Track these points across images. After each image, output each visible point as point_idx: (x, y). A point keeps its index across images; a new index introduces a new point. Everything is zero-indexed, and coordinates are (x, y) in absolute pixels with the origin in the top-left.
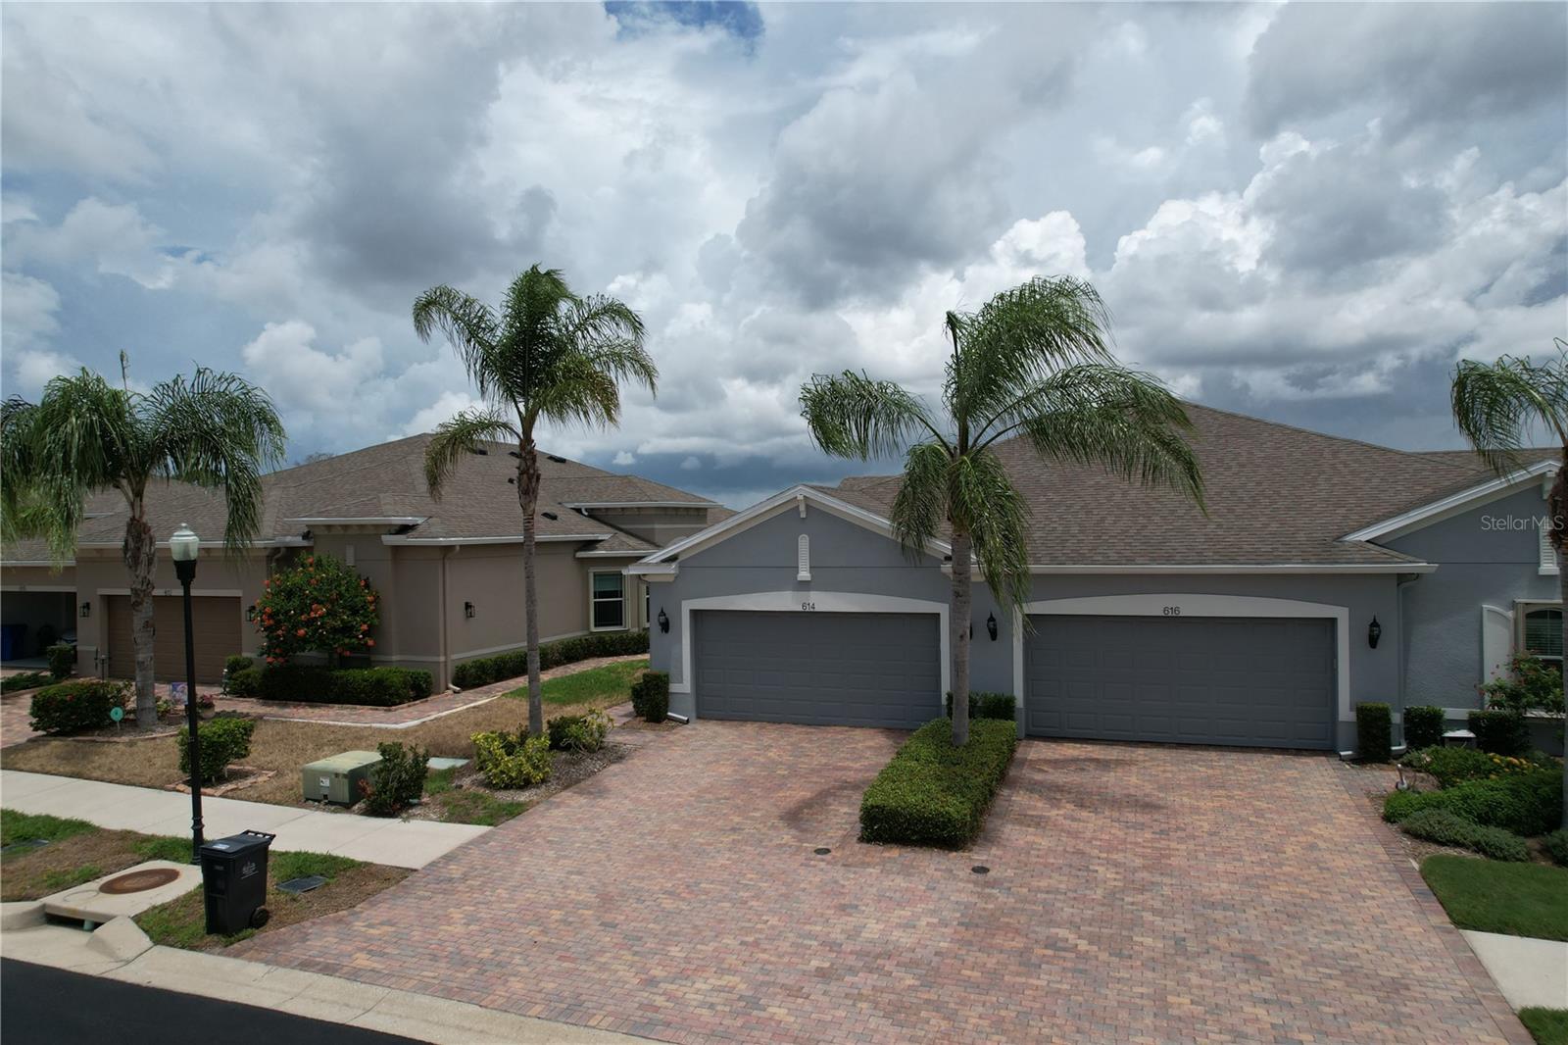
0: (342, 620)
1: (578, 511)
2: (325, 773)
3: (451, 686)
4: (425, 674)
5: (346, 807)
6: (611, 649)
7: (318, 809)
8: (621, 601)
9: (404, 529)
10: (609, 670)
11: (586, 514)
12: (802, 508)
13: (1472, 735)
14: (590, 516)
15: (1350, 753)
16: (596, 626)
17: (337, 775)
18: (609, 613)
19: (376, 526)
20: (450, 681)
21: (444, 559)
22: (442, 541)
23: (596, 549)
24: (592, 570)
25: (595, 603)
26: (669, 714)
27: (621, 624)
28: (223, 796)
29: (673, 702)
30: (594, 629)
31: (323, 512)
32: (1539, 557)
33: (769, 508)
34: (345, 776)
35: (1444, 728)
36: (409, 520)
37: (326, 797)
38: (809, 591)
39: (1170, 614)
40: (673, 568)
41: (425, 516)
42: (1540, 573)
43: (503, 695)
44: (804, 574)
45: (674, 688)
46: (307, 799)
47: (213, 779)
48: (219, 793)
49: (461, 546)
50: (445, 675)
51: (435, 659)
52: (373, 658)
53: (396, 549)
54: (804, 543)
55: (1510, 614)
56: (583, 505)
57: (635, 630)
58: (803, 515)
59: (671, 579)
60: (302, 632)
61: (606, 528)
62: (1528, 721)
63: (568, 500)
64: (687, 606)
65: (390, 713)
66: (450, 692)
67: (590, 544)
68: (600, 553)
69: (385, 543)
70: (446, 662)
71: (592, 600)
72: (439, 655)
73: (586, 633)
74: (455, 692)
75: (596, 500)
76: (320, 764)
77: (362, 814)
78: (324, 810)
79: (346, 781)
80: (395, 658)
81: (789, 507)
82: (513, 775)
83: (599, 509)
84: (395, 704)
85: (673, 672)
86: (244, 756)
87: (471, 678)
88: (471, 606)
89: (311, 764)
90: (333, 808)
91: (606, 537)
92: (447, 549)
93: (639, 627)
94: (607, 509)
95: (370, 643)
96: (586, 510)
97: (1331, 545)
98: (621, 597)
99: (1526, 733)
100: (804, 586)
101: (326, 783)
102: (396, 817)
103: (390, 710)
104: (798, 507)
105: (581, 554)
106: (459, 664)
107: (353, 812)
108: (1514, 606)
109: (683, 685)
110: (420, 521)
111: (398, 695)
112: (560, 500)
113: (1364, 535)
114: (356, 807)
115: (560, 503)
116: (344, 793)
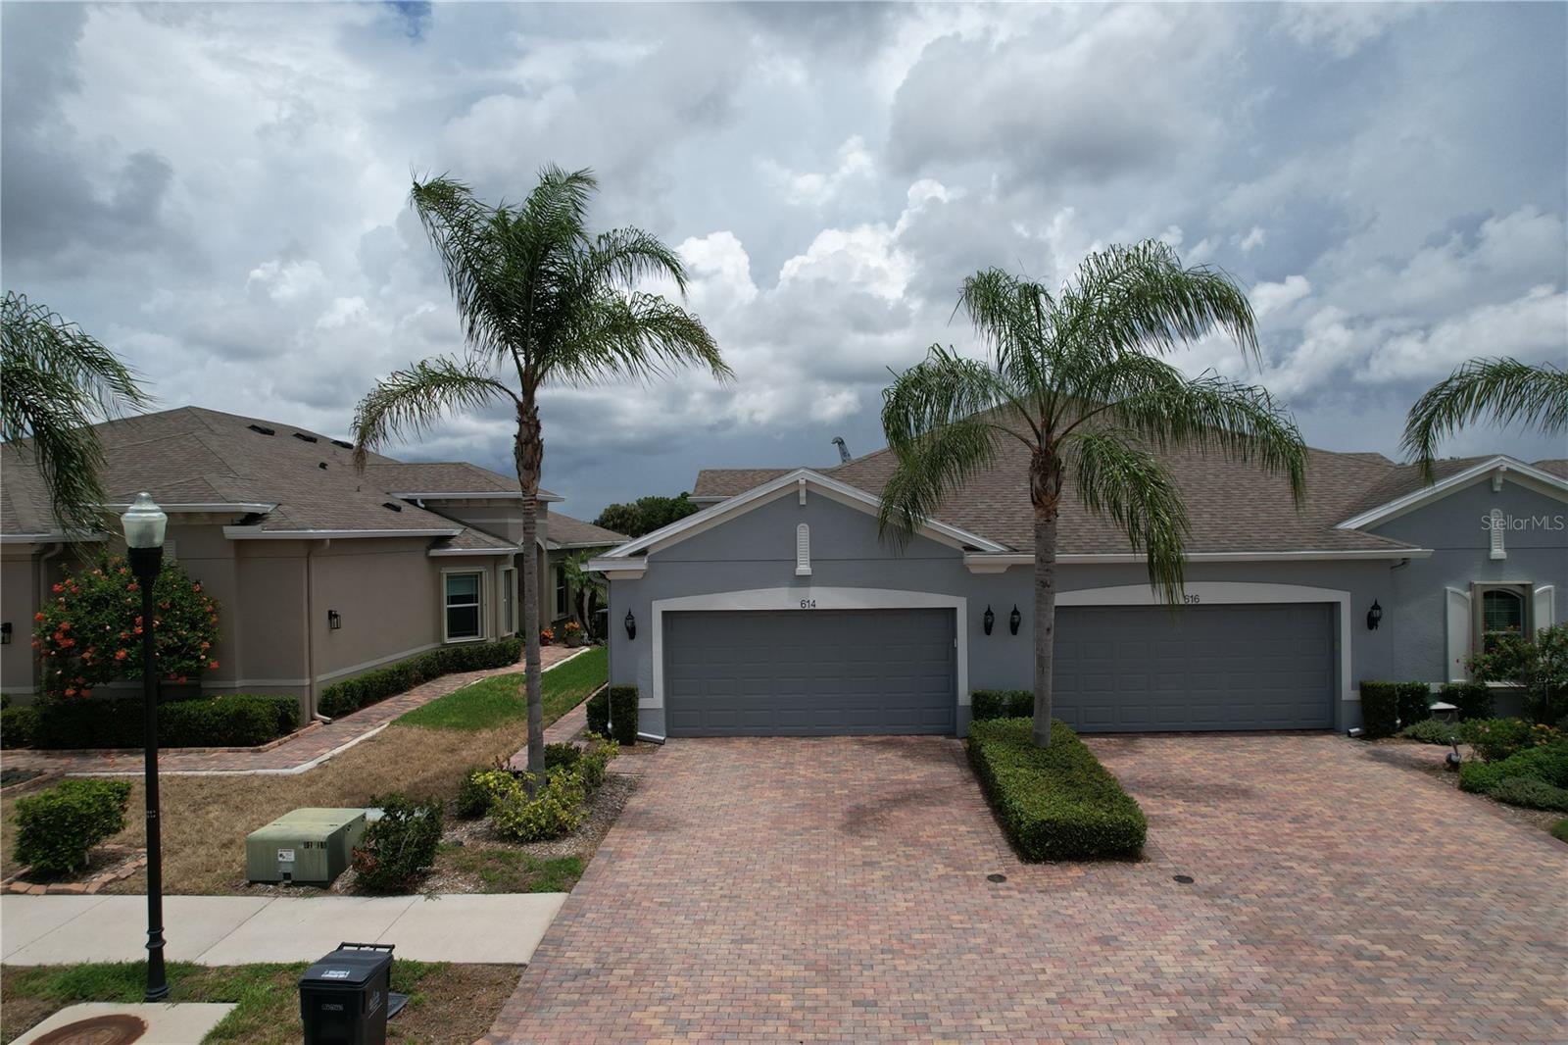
0: (180, 637)
1: (413, 502)
2: (288, 843)
3: (318, 715)
4: (293, 701)
5: (323, 887)
6: (470, 663)
7: (277, 895)
8: (476, 607)
9: (252, 518)
10: (488, 686)
11: (423, 506)
12: (803, 494)
13: (1453, 707)
14: (426, 509)
15: (1357, 730)
16: (450, 636)
17: (308, 844)
18: (464, 621)
19: (212, 515)
20: (316, 709)
21: (309, 554)
22: (312, 533)
23: (450, 546)
24: (446, 571)
25: (448, 609)
26: (639, 733)
27: (477, 634)
28: (103, 891)
29: (642, 720)
30: (448, 641)
31: (124, 496)
32: (1490, 543)
33: (765, 493)
34: (322, 845)
35: (1429, 701)
36: (257, 507)
37: (287, 876)
38: (809, 586)
39: (1190, 603)
40: (641, 564)
41: (274, 503)
42: (1492, 557)
43: (392, 723)
44: (804, 568)
45: (643, 703)
46: (252, 883)
47: (71, 868)
48: (93, 888)
49: (331, 540)
50: (309, 703)
51: (299, 682)
52: (204, 685)
53: (240, 544)
54: (803, 533)
55: (1468, 594)
56: (418, 496)
57: (493, 640)
58: (803, 502)
59: (639, 576)
60: (122, 654)
61: (453, 524)
62: (1490, 691)
63: (396, 489)
64: (659, 607)
65: (262, 755)
66: (318, 723)
67: (442, 541)
68: (455, 550)
69: (227, 537)
70: (310, 685)
71: (446, 606)
72: (303, 678)
73: (438, 645)
74: (325, 723)
75: (434, 491)
76: (271, 830)
77: (352, 895)
78: (288, 895)
79: (324, 853)
80: (238, 683)
81: (788, 492)
82: (543, 822)
83: (439, 500)
84: (264, 743)
85: (641, 684)
86: (117, 831)
87: (342, 703)
88: (336, 616)
89: (254, 833)
90: (301, 890)
91: (457, 532)
92: (313, 544)
93: (496, 637)
94: (448, 500)
95: (214, 665)
96: (423, 501)
97: (1327, 533)
98: (477, 602)
99: (1492, 702)
100: (803, 581)
101: (289, 856)
102: (412, 894)
103: (259, 751)
104: (798, 491)
105: (434, 552)
106: (326, 687)
107: (336, 893)
108: (1471, 587)
109: (653, 700)
110: (269, 508)
111: (266, 731)
112: (386, 490)
113: (1353, 524)
114: (337, 885)
115: (388, 493)
116: (321, 867)
